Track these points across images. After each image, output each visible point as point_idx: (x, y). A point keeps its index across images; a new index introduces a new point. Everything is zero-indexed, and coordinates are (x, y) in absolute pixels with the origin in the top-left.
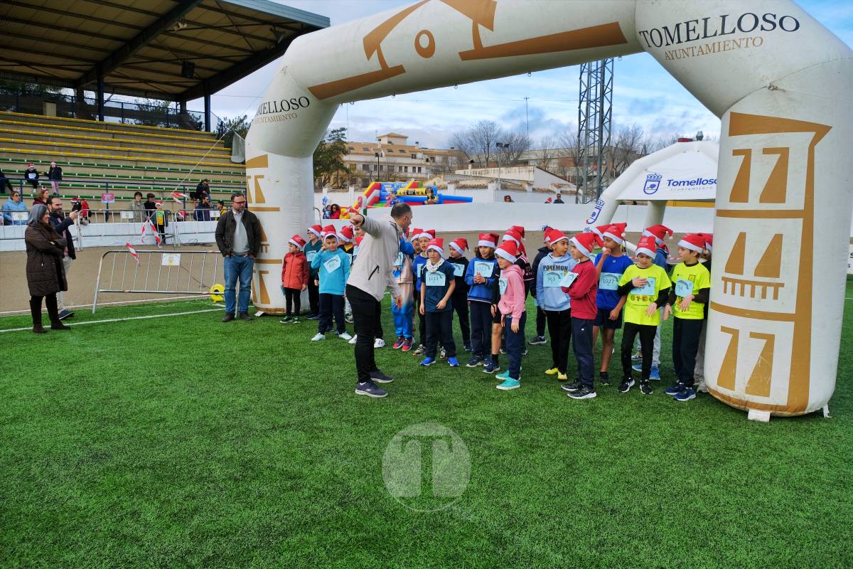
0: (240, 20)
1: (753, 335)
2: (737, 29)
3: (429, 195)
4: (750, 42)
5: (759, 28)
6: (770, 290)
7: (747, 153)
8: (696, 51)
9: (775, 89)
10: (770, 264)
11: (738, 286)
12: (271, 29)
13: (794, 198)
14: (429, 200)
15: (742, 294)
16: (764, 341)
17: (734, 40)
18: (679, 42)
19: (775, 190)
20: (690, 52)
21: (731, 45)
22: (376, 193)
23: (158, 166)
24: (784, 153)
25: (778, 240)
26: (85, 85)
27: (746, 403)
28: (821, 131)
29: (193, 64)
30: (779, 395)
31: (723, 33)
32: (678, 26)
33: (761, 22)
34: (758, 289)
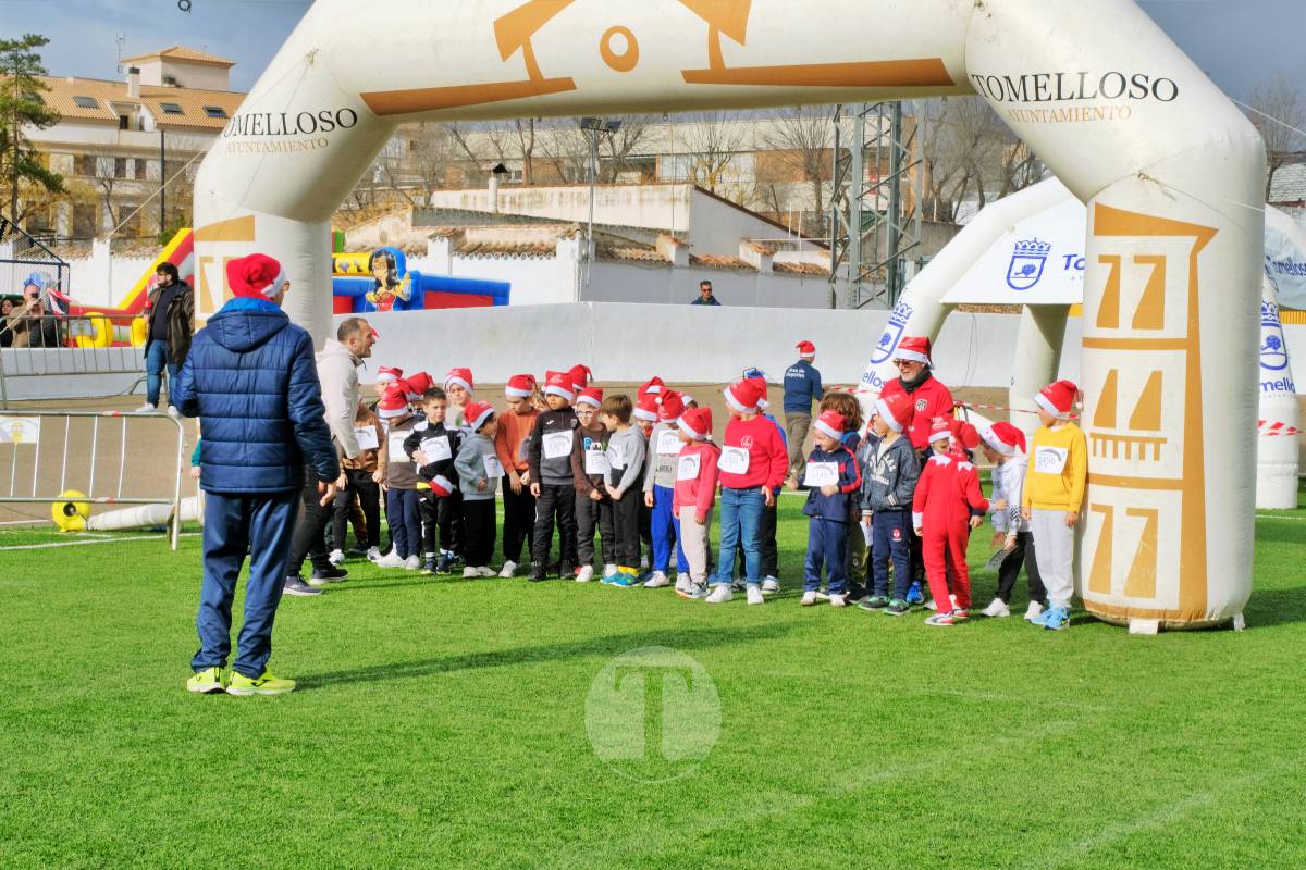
1: (1132, 512)
2: (1099, 93)
3: (382, 273)
4: (1115, 112)
5: (1126, 93)
6: (1150, 448)
7: (1114, 260)
8: (1048, 115)
9: (1147, 178)
10: (1147, 412)
11: (1110, 444)
13: (1175, 324)
14: (382, 290)
15: (1115, 455)
16: (1145, 519)
17: (1095, 109)
18: (1026, 100)
19: (1151, 311)
20: (1040, 115)
21: (1091, 113)
24: (1159, 262)
25: (1156, 378)
27: (1125, 611)
28: (1205, 234)
30: (1168, 595)
31: (1081, 97)
32: (1023, 78)
33: (1129, 85)
34: (1135, 446)
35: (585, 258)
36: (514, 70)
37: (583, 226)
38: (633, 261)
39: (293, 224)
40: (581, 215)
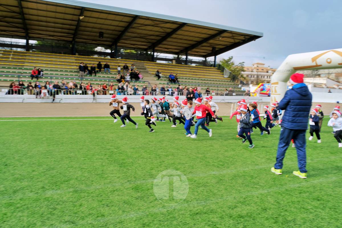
0: (234, 35)
12: (244, 37)
22: (262, 87)
23: (206, 79)
26: (180, 54)
29: (215, 48)
35: (312, 87)
36: (314, 64)
37: (312, 83)
38: (318, 87)
39: (283, 83)
40: (311, 81)
